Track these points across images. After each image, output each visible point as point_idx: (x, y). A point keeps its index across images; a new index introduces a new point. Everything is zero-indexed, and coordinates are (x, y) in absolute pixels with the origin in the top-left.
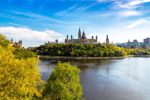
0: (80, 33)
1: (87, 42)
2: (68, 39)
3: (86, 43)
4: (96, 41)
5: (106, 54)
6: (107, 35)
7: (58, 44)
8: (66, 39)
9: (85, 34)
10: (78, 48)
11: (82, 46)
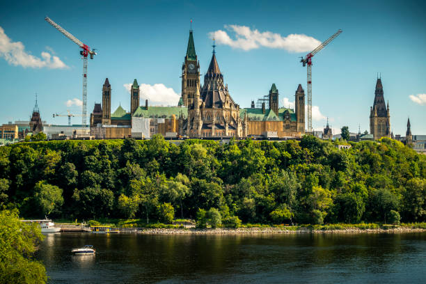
0: (192, 66)
1: (234, 128)
2: (109, 110)
3: (228, 132)
4: (293, 118)
5: (353, 205)
6: (379, 82)
7: (41, 136)
8: (97, 107)
9: (221, 76)
10: (175, 164)
11: (196, 155)
